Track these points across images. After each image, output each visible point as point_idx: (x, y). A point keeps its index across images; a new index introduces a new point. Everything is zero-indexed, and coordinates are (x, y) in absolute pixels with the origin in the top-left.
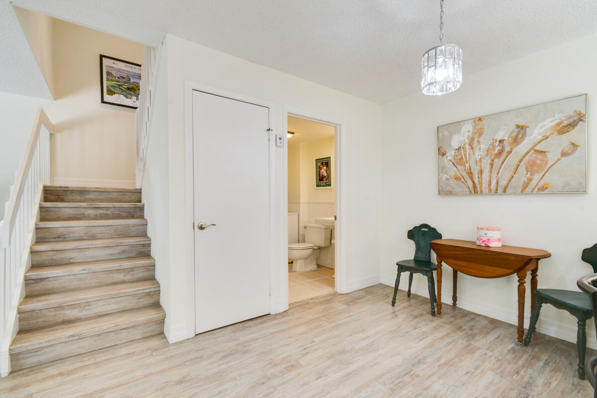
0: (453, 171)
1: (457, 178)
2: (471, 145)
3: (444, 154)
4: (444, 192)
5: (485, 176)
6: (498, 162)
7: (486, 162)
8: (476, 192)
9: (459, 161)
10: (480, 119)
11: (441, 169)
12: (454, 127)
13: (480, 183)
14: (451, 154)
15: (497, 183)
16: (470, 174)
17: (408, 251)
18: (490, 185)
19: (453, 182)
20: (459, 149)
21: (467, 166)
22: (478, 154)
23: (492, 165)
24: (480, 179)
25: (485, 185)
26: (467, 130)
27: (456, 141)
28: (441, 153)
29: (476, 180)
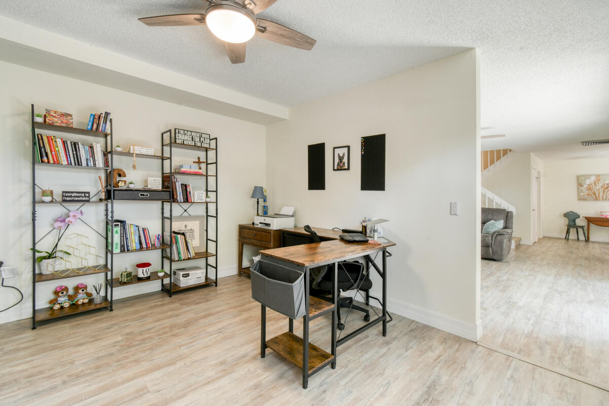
0: (587, 192)
1: (588, 195)
2: (595, 184)
3: (582, 186)
4: (581, 199)
5: (601, 194)
6: (606, 190)
7: (601, 190)
8: (597, 200)
9: (589, 189)
10: (599, 176)
11: (579, 192)
12: (588, 176)
13: (599, 197)
14: (585, 186)
15: (606, 197)
16: (594, 194)
17: (564, 222)
18: (603, 197)
19: (586, 196)
20: (589, 185)
21: (593, 191)
22: (598, 187)
23: (604, 191)
24: (599, 195)
25: (601, 197)
26: (593, 179)
27: (588, 182)
28: (580, 185)
29: (597, 196)
